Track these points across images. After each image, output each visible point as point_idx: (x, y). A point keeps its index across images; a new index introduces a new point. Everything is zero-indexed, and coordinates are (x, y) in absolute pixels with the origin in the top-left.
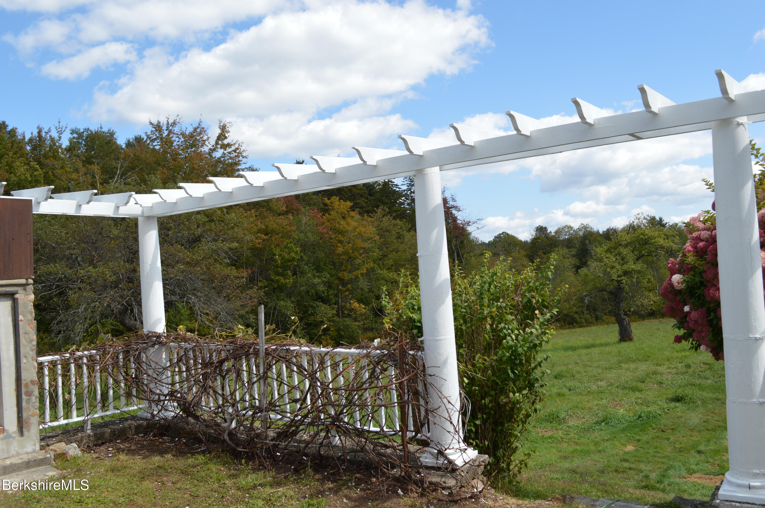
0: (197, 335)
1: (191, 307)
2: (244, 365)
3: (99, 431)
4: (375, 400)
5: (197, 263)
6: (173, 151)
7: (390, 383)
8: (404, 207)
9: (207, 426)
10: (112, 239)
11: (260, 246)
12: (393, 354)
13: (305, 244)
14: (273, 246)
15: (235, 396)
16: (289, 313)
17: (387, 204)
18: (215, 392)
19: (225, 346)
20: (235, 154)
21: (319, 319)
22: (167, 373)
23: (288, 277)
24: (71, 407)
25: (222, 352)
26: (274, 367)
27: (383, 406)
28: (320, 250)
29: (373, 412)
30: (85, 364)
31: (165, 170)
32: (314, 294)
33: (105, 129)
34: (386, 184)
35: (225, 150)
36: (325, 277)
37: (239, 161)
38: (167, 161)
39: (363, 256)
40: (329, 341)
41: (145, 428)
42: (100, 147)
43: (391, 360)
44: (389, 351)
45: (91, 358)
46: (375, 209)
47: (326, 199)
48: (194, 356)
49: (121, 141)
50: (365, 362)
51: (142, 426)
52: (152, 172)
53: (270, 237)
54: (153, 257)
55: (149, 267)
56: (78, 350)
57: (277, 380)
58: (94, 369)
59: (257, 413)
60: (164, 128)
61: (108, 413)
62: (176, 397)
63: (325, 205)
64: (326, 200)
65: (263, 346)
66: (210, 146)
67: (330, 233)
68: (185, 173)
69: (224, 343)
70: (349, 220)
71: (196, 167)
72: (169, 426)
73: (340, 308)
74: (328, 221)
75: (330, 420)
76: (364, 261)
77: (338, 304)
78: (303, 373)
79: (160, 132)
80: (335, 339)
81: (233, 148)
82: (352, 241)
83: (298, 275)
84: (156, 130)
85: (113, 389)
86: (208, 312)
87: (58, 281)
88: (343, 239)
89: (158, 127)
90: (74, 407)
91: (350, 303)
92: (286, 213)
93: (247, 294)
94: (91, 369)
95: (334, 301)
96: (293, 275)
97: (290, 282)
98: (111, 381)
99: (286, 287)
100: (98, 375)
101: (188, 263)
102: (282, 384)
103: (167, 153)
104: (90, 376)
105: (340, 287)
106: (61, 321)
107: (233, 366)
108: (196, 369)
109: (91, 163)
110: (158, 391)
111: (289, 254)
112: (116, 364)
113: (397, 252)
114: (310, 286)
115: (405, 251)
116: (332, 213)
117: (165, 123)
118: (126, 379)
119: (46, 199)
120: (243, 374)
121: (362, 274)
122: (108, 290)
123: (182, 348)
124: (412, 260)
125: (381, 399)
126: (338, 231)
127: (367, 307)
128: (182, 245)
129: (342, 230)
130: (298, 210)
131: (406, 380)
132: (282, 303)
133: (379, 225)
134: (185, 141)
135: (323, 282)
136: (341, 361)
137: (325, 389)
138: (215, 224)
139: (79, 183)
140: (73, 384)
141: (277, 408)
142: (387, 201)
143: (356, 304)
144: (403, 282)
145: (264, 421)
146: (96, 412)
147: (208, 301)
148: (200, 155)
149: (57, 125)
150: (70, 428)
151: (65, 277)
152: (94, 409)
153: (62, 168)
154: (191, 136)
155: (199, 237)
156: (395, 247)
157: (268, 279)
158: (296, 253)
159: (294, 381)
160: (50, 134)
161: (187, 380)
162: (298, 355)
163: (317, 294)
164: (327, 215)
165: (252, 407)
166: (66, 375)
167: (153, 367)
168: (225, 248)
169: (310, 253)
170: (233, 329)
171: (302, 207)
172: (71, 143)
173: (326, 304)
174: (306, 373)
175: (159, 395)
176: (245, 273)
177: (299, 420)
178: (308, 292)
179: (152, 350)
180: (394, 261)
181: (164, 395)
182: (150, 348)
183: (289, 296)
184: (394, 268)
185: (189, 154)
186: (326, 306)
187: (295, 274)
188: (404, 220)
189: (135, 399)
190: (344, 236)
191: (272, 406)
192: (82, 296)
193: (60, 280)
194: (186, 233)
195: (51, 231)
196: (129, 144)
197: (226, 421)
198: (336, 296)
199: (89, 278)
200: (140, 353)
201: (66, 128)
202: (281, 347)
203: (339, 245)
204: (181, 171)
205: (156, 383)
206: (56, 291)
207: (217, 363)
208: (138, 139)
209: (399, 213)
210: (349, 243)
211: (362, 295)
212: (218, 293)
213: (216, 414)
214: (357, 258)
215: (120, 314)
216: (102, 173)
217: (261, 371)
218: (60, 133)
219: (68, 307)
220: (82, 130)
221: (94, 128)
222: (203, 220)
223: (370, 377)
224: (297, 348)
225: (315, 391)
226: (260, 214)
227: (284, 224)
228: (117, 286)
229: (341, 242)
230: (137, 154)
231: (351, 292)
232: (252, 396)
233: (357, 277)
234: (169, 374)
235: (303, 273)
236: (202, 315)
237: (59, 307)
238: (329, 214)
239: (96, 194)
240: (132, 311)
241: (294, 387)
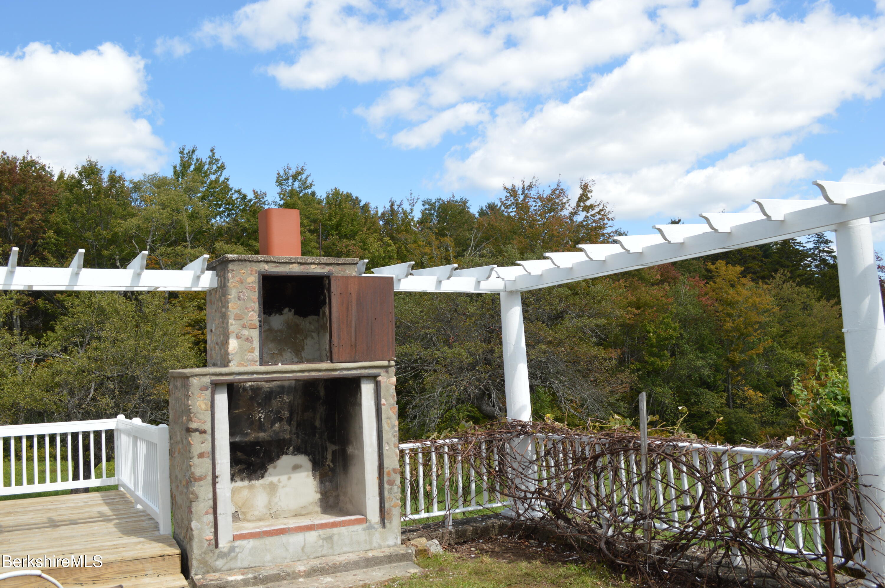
0: (568, 425)
1: (554, 393)
2: (623, 462)
3: (460, 528)
4: (790, 514)
5: (560, 343)
6: (530, 217)
7: (810, 493)
8: (811, 270)
9: (580, 532)
10: (467, 316)
11: (631, 322)
12: (813, 456)
13: (685, 319)
14: (646, 322)
15: (613, 498)
16: (666, 402)
17: (788, 267)
18: (589, 492)
19: (600, 439)
20: (599, 217)
21: (704, 409)
22: (534, 468)
23: (665, 358)
24: (433, 500)
25: (596, 446)
26: (659, 466)
27: (801, 521)
28: (703, 325)
29: (788, 528)
30: (447, 453)
31: (522, 239)
32: (698, 379)
33: (457, 198)
34: (785, 243)
35: (588, 213)
36: (711, 359)
37: (604, 224)
38: (524, 229)
39: (759, 332)
40: (718, 437)
41: (510, 529)
42: (453, 217)
43: (810, 465)
44: (806, 451)
45: (452, 447)
46: (773, 273)
47: (710, 263)
48: (564, 449)
49: (474, 210)
50: (774, 465)
51: (506, 526)
52: (508, 242)
53: (643, 311)
54: (517, 336)
55: (512, 347)
56: (439, 438)
57: (661, 481)
58: (455, 459)
59: (639, 520)
60: (520, 192)
61: (470, 509)
62: (544, 495)
63: (709, 271)
64: (710, 266)
65: (645, 442)
66: (571, 210)
67: (716, 305)
68: (543, 241)
69: (599, 436)
70: (740, 288)
71: (555, 233)
72: (536, 528)
73: (731, 396)
74: (713, 290)
75: (731, 534)
76: (760, 339)
77: (728, 391)
78: (696, 475)
79: (515, 197)
80: (725, 434)
81: (597, 210)
82: (743, 315)
83: (677, 356)
84: (511, 196)
85: (476, 482)
86: (573, 398)
87: (413, 363)
88: (732, 312)
89: (513, 192)
90: (435, 500)
91: (743, 391)
92: (661, 282)
93: (618, 379)
94: (453, 460)
95: (722, 387)
96: (671, 356)
97: (667, 364)
98: (473, 473)
99: (663, 371)
100: (460, 465)
101: (550, 343)
102: (669, 487)
103: (523, 219)
104: (451, 467)
105: (730, 371)
106: (416, 406)
107: (610, 462)
108: (567, 465)
109: (444, 235)
110: (523, 488)
111: (665, 331)
112: (478, 455)
113: (803, 327)
114: (692, 369)
115: (813, 325)
116: (718, 280)
117: (521, 187)
118: (489, 473)
119: (407, 276)
120: (621, 473)
121: (757, 355)
122: (465, 373)
123: (550, 439)
124: (823, 336)
125: (797, 513)
126: (726, 302)
127: (765, 396)
128: (543, 322)
129: (731, 301)
130: (675, 278)
131: (832, 490)
132: (659, 389)
133: (779, 294)
134: (543, 205)
135: (709, 364)
136: (744, 462)
137: (724, 496)
138: (579, 298)
139: (433, 257)
140: (434, 474)
141: (662, 516)
142: (787, 263)
143: (751, 391)
144: (820, 365)
145: (647, 530)
146: (458, 507)
147: (573, 386)
148: (560, 219)
149: (409, 197)
150: (431, 522)
151: (420, 358)
152: (456, 504)
153: (415, 242)
154: (549, 199)
155: (562, 313)
156: (801, 321)
157: (641, 360)
158: (675, 329)
159: (683, 484)
160: (402, 206)
161: (557, 475)
162: (688, 453)
163: (701, 379)
164: (711, 283)
165: (633, 512)
166: (427, 464)
167: (519, 460)
168: (592, 325)
169: (691, 329)
170: (608, 419)
171: (680, 274)
172: (423, 216)
173: (712, 391)
174: (698, 475)
175: (525, 492)
176: (614, 354)
177: (691, 533)
178: (689, 376)
179: (517, 440)
180: (799, 338)
181: (530, 493)
182: (514, 439)
183: (667, 381)
184: (799, 346)
185: (547, 220)
186: (712, 394)
187: (673, 354)
188: (812, 287)
189: (498, 494)
190: (733, 308)
191: (656, 513)
192: (437, 379)
193: (416, 361)
194: (547, 309)
195: (406, 310)
196: (482, 213)
197: (601, 527)
198: (725, 381)
199: (445, 359)
200: (504, 445)
201: (418, 199)
202: (667, 442)
203: (727, 319)
204: (539, 239)
205: (522, 478)
206: (411, 374)
207: (591, 458)
208: (492, 207)
209: (804, 277)
210: (740, 316)
211: (758, 381)
212: (583, 377)
213: (591, 517)
214: (751, 335)
215: (477, 399)
216: (456, 246)
217: (644, 470)
218: (412, 205)
219: (422, 391)
220: (434, 201)
221: (446, 197)
222: (566, 293)
223: (782, 484)
224: (687, 444)
225: (711, 497)
226: (630, 284)
227: (659, 295)
228: (473, 369)
229: (729, 315)
230: (491, 223)
231: (745, 376)
232: (632, 499)
233: (751, 359)
234: (536, 468)
235: (683, 354)
236: (567, 402)
237: (415, 390)
238: (714, 282)
239: (456, 269)
240: (490, 396)
241: (683, 492)
